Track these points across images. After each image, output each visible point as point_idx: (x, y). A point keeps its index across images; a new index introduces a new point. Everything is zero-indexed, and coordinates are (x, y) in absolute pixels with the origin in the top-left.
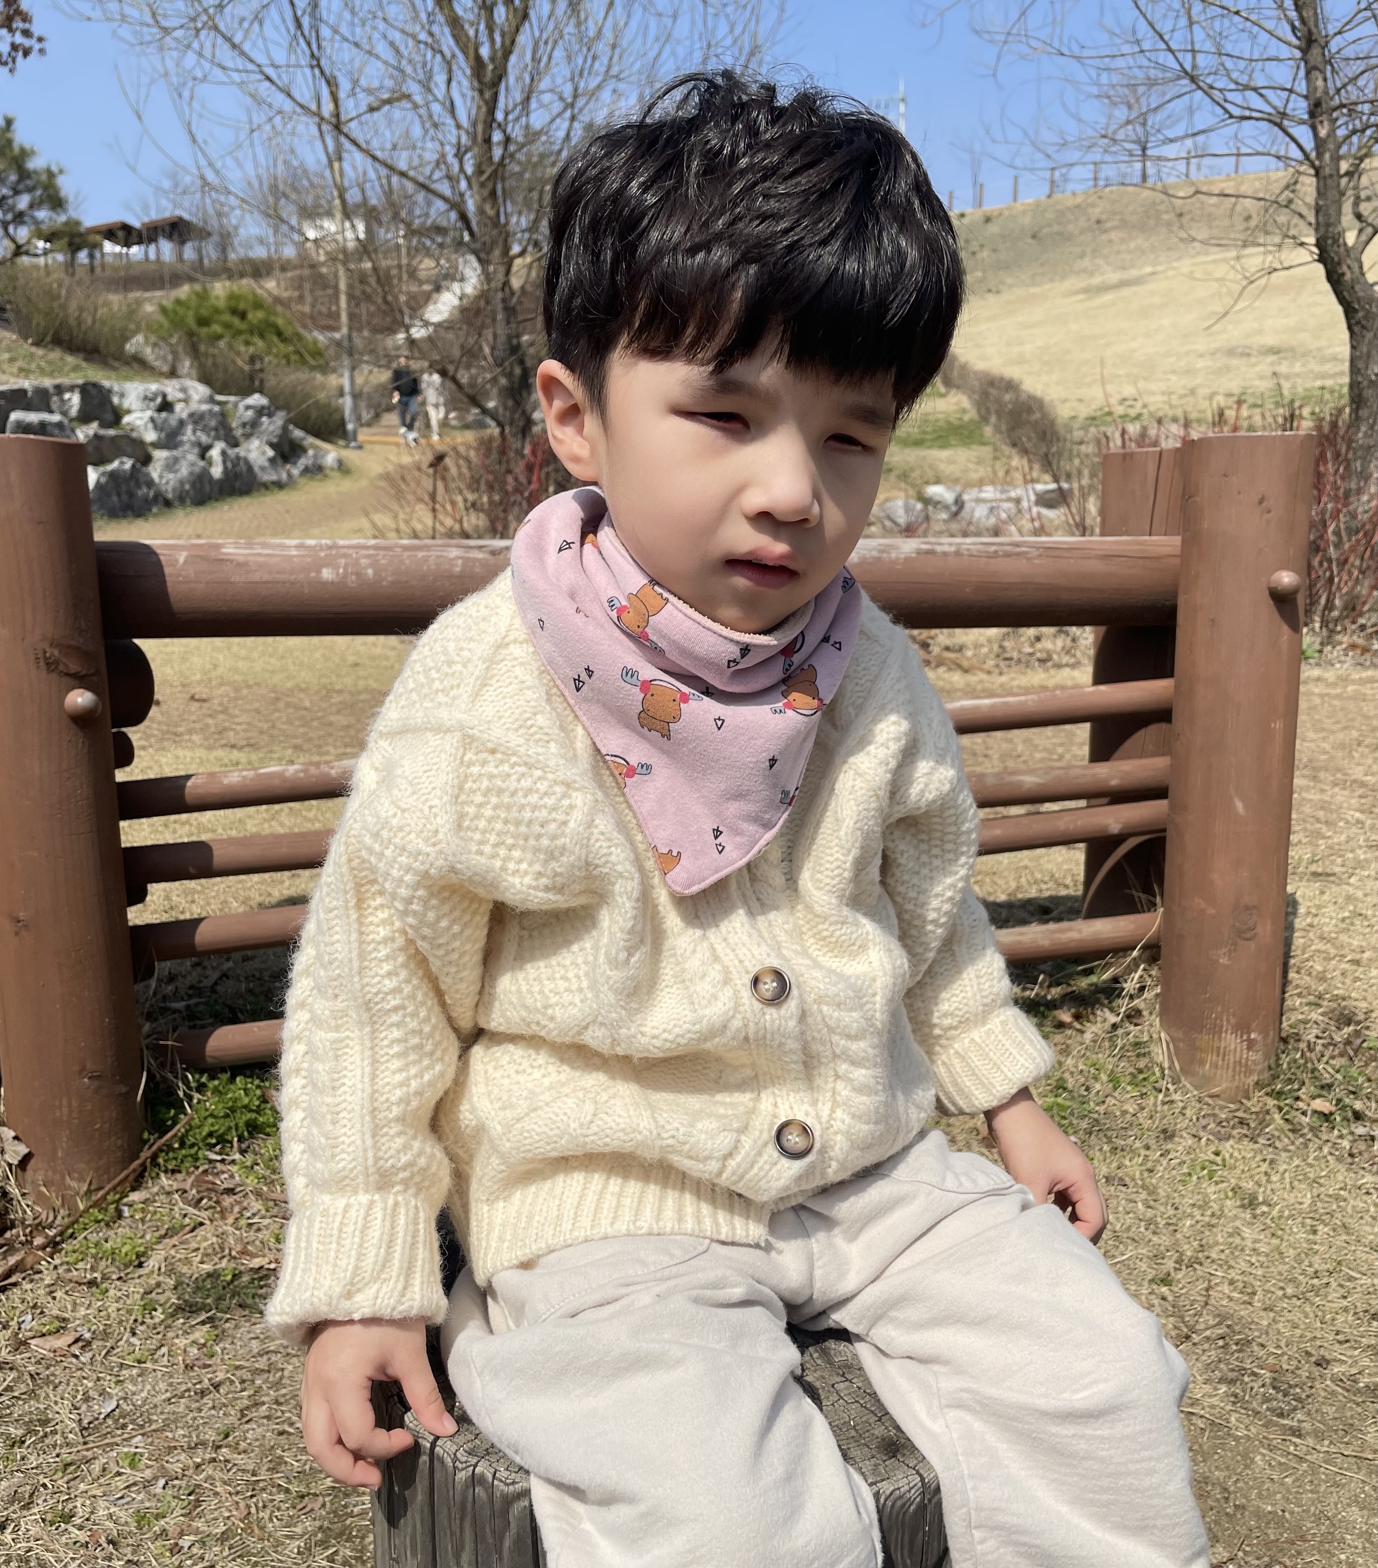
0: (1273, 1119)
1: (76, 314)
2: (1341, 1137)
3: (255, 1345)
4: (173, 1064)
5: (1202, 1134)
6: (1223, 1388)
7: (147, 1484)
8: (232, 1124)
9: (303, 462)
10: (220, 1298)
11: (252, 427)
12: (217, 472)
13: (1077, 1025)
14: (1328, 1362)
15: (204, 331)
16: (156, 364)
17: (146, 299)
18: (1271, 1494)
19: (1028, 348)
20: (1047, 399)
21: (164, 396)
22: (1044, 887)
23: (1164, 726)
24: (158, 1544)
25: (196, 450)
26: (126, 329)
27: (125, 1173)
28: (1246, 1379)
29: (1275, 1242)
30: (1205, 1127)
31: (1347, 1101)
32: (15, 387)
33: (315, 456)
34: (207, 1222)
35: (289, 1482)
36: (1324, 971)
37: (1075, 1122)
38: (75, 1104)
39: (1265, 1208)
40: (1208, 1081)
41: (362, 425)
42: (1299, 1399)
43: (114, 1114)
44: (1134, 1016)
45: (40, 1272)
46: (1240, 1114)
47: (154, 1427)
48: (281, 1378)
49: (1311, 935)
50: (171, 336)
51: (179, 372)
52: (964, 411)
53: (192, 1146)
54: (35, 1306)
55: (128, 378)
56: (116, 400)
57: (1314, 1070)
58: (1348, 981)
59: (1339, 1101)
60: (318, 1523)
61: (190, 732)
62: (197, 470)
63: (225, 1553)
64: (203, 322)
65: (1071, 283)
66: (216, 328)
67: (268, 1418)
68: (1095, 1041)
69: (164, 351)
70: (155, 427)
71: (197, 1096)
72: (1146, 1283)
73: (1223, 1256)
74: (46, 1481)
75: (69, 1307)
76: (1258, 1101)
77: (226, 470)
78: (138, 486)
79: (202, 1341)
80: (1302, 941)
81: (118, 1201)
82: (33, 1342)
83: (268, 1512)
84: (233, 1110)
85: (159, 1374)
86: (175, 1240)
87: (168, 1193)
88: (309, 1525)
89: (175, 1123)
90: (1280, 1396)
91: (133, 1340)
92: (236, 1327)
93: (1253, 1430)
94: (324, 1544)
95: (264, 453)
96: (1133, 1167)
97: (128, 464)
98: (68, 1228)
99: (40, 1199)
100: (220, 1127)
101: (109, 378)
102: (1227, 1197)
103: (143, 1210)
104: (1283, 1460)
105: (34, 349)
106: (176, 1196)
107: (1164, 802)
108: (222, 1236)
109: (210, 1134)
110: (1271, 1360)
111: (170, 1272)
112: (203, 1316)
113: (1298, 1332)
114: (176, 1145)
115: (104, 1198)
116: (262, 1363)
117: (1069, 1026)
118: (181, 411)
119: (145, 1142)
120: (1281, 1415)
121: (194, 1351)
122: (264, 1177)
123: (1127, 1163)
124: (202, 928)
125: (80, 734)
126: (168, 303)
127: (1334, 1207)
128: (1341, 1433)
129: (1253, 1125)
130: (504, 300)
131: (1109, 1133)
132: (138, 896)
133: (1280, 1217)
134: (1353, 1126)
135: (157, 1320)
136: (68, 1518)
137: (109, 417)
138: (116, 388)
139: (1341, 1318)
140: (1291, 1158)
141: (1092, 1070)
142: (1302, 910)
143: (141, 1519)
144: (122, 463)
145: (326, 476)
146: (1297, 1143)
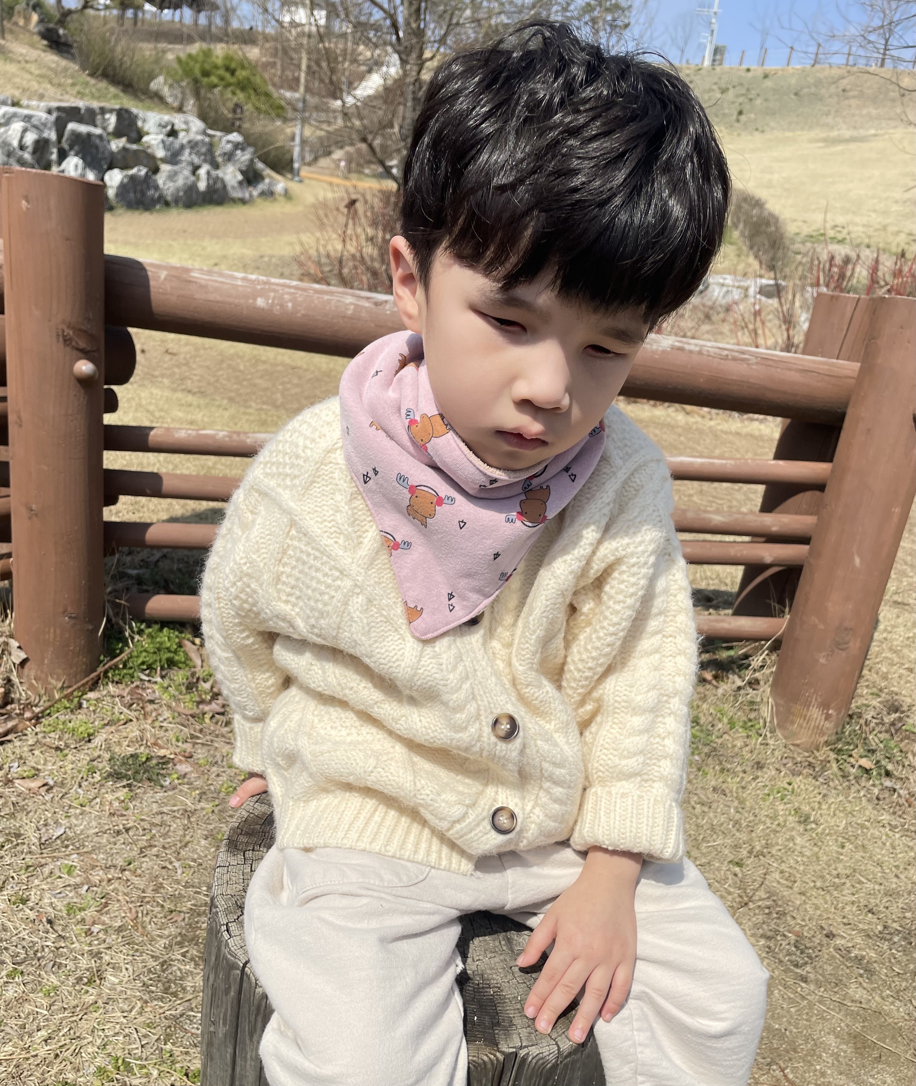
0: (831, 767)
1: (120, 57)
2: (874, 785)
3: (155, 807)
4: (124, 614)
5: (782, 769)
6: (762, 942)
7: (77, 887)
8: (158, 658)
9: (261, 187)
10: (137, 772)
12: (202, 186)
13: (714, 682)
14: (834, 936)
15: (205, 80)
16: (170, 100)
17: (169, 50)
18: (780, 1017)
21: (173, 125)
22: (711, 582)
23: (818, 493)
24: (78, 927)
25: (190, 168)
26: (153, 70)
27: (87, 679)
28: (779, 938)
29: (816, 849)
30: (785, 765)
31: (883, 763)
32: (73, 105)
33: (270, 184)
34: (135, 720)
35: (164, 901)
36: (887, 673)
37: (700, 747)
38: (58, 632)
39: (813, 826)
40: (794, 735)
41: (305, 164)
42: (810, 957)
43: (83, 642)
44: (754, 683)
45: (26, 735)
46: (810, 759)
47: (85, 850)
48: (169, 831)
49: (884, 646)
50: (182, 80)
51: (185, 109)
53: (131, 668)
54: (21, 758)
55: (149, 109)
57: (865, 739)
58: (902, 682)
59: (878, 762)
60: (179, 931)
62: (189, 183)
63: (120, 940)
64: (206, 74)
66: (214, 79)
67: (157, 856)
68: (724, 695)
69: (178, 92)
70: (164, 147)
71: (137, 637)
72: (726, 863)
73: (779, 854)
74: (14, 875)
75: (42, 762)
76: (825, 753)
77: (208, 186)
78: (148, 188)
79: (122, 798)
80: (877, 649)
81: (80, 697)
82: (17, 782)
83: (149, 917)
84: (159, 649)
85: (93, 816)
86: (113, 729)
87: (113, 697)
88: (172, 930)
89: (122, 651)
90: (798, 953)
91: (80, 790)
92: (145, 793)
93: (777, 973)
94: (181, 944)
95: (235, 176)
96: (732, 783)
97: (143, 171)
98: (46, 709)
99: (31, 687)
100: (150, 659)
101: (137, 107)
102: (790, 814)
103: (95, 705)
104: (792, 996)
105: (89, 79)
106: (117, 699)
107: (806, 547)
108: (143, 731)
109: (143, 663)
110: (797, 928)
111: (108, 749)
112: (125, 782)
113: (818, 912)
114: (121, 666)
115: (72, 693)
116: (157, 820)
117: (710, 683)
118: (183, 138)
119: (101, 662)
120: (797, 966)
121: (116, 804)
122: (174, 696)
123: (729, 780)
124: (151, 530)
125: (82, 391)
126: (183, 56)
127: (859, 832)
128: (833, 985)
129: (817, 769)
130: (414, 92)
131: (721, 758)
132: (111, 500)
133: (822, 833)
134: (883, 780)
135: (96, 780)
136: (24, 901)
137: (134, 135)
138: (141, 115)
139: (848, 908)
140: (838, 795)
141: (719, 715)
142: (881, 627)
143: (70, 909)
144: (139, 170)
145: (275, 199)
146: (844, 785)
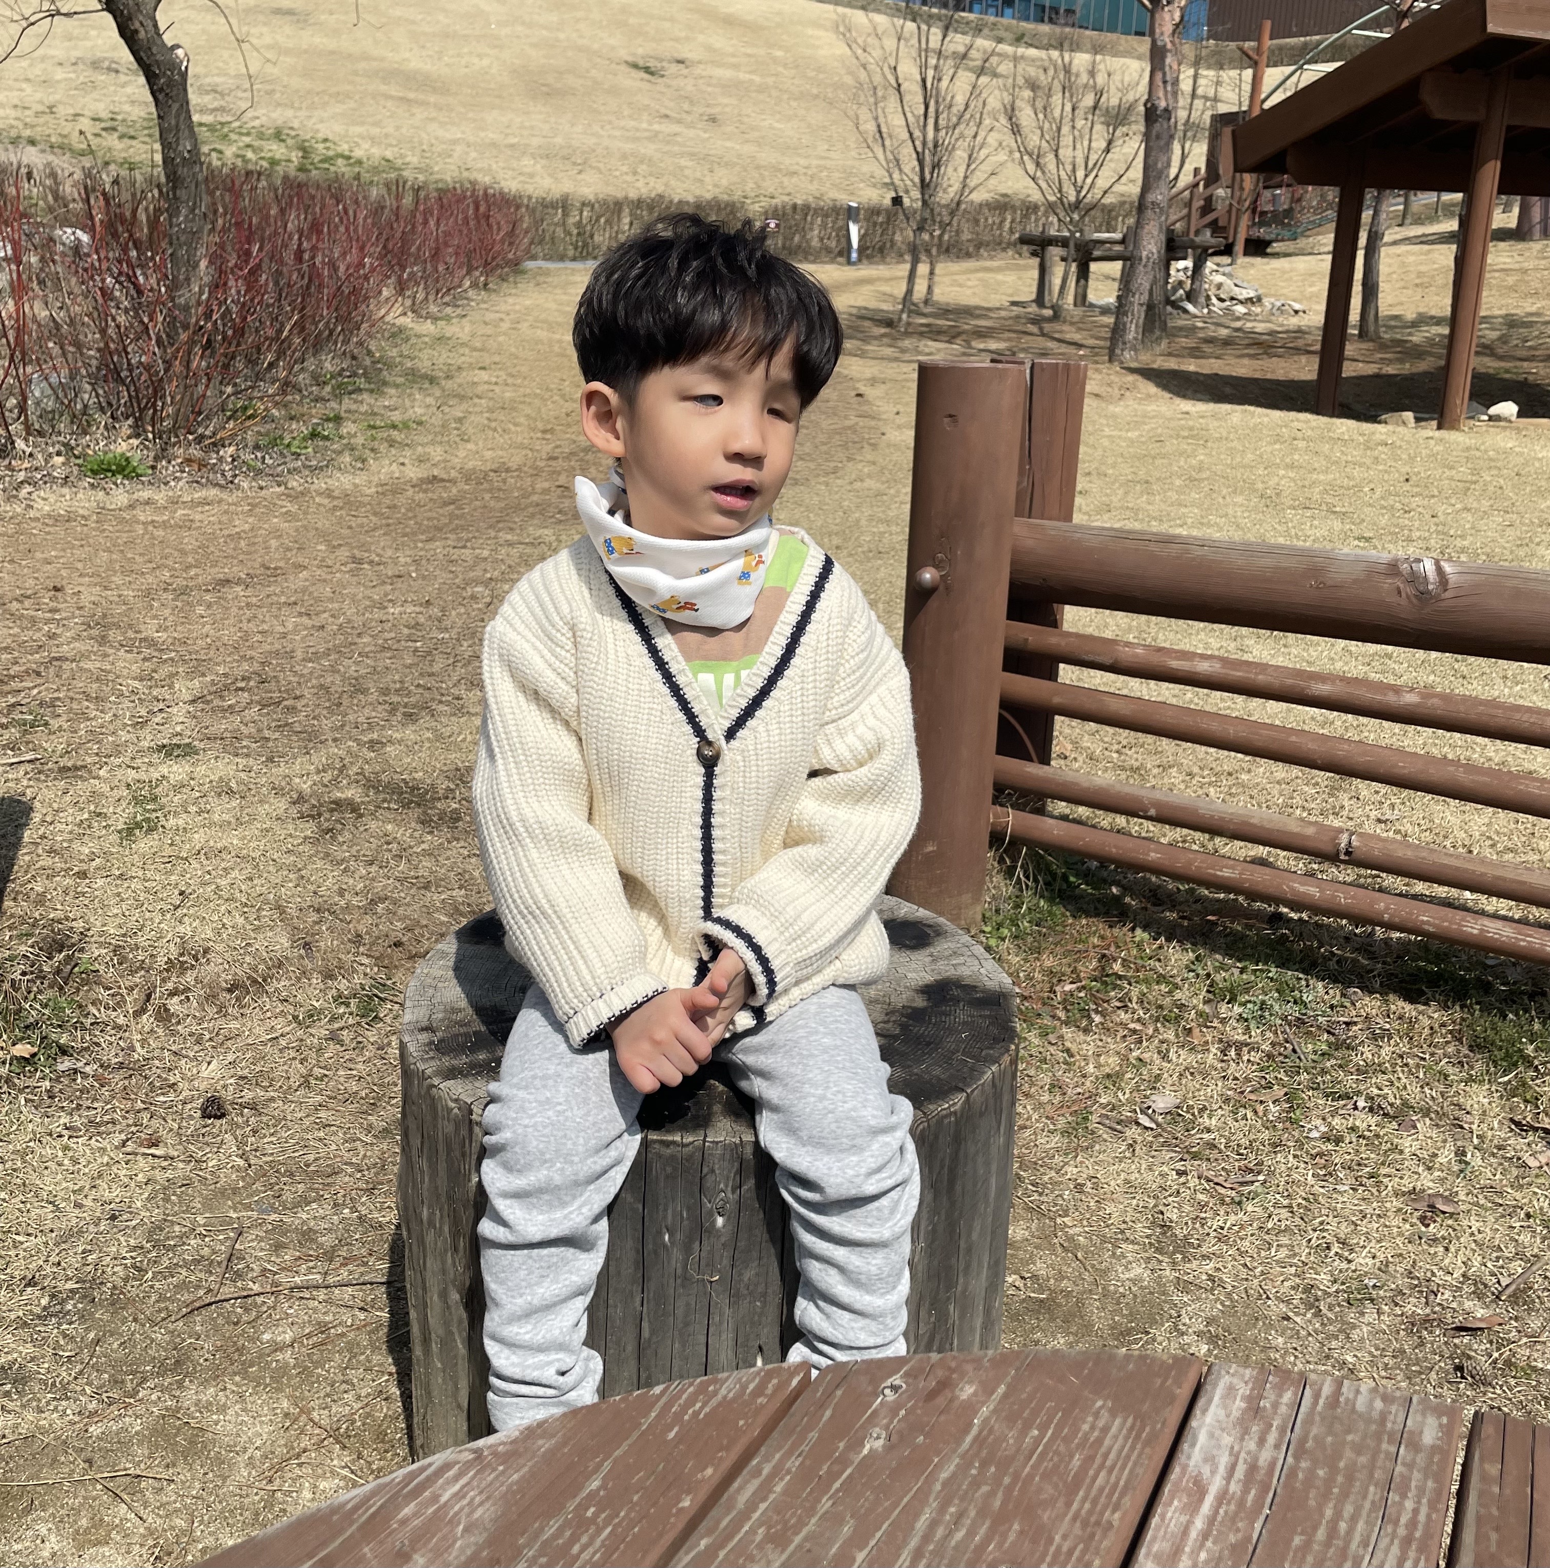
2: (42, 1078)
31: (52, 1037)
36: (43, 893)
49: (39, 849)
57: (19, 1011)
58: (68, 899)
59: (43, 1039)
134: (56, 1063)
142: (36, 817)
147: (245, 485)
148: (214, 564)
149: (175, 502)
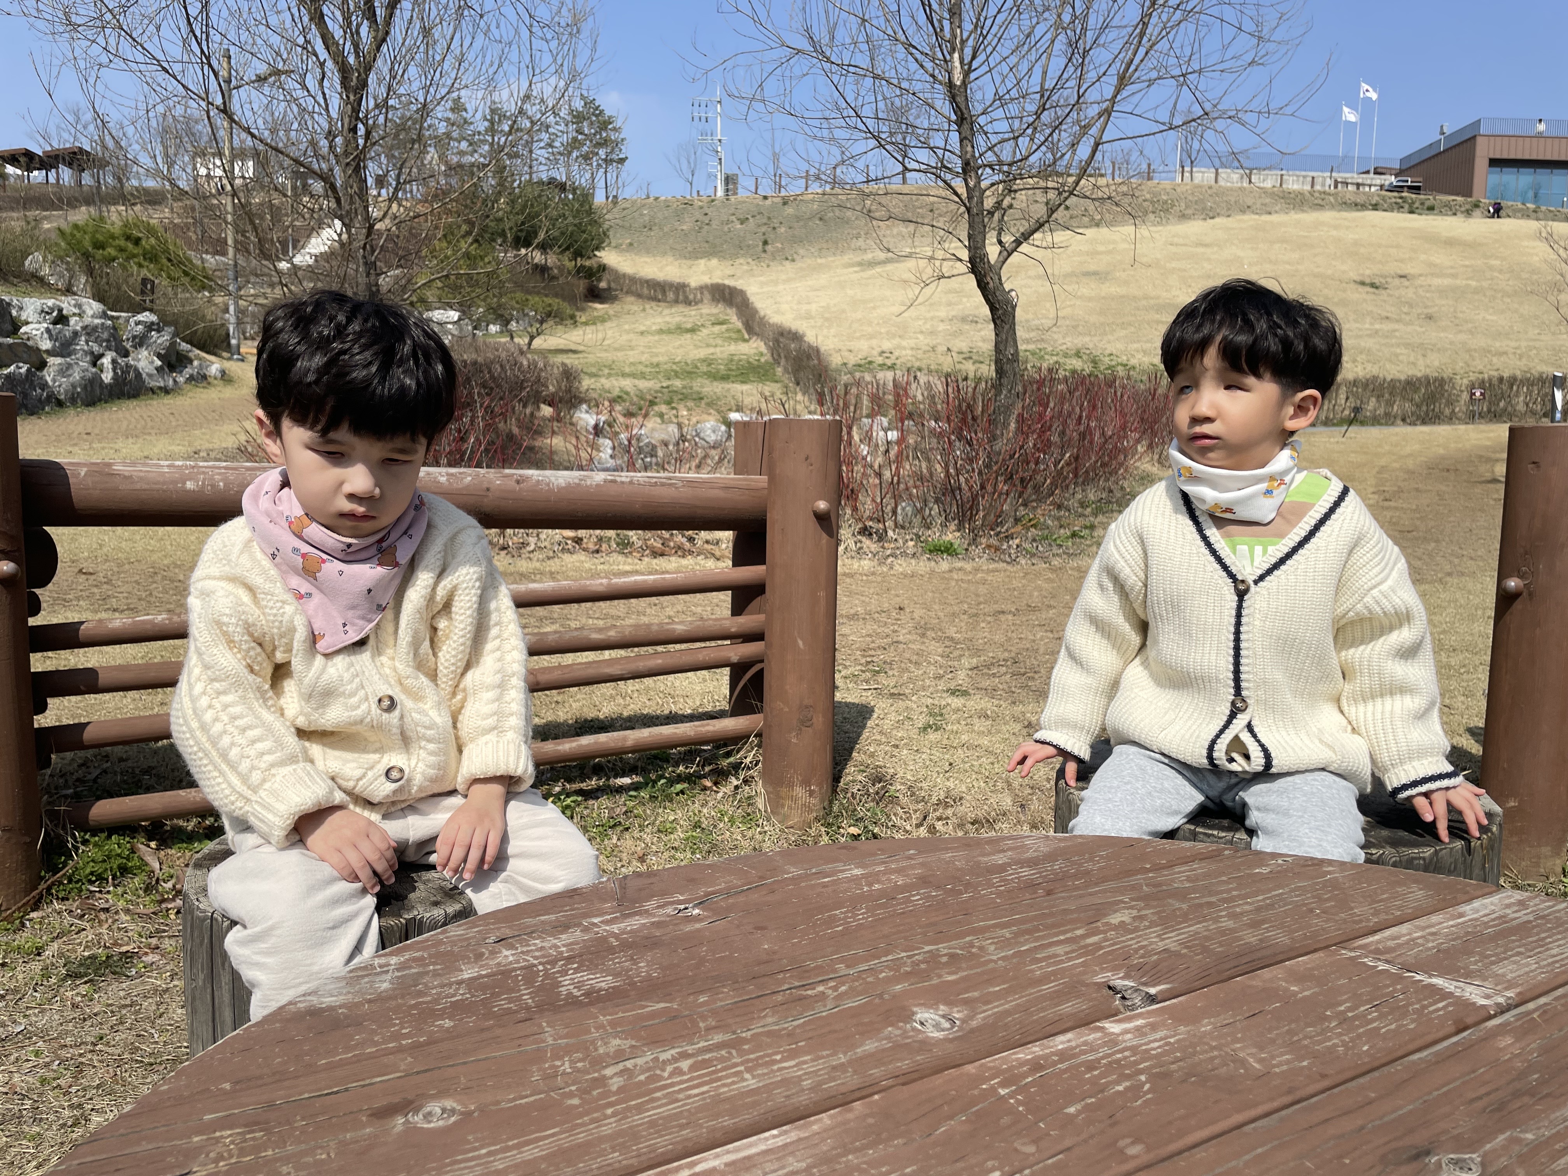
0: (823, 840)
3: (122, 993)
4: (64, 824)
7: (47, 1064)
8: (108, 867)
9: (188, 371)
10: (97, 969)
11: (140, 341)
12: (107, 377)
13: (715, 788)
15: (99, 253)
16: (52, 280)
17: (45, 218)
19: (814, 307)
20: (822, 349)
21: (60, 310)
24: (54, 1091)
25: (88, 358)
26: (25, 246)
27: (27, 898)
31: (870, 828)
33: (200, 366)
34: (88, 928)
40: (786, 818)
41: (246, 338)
43: (20, 857)
44: (748, 780)
47: (51, 1037)
49: (875, 730)
50: (68, 255)
51: (75, 289)
52: (762, 354)
53: (78, 881)
55: (26, 294)
56: (14, 313)
57: (852, 810)
58: (887, 757)
59: (865, 828)
61: (78, 599)
62: (89, 375)
64: (99, 245)
65: (849, 257)
66: (111, 251)
68: (723, 797)
69: (62, 269)
70: (50, 337)
71: (82, 848)
76: (815, 829)
77: (115, 376)
78: (33, 387)
79: (84, 992)
81: (22, 918)
84: (108, 858)
85: (54, 1011)
86: (64, 939)
87: (60, 912)
89: (65, 864)
91: (35, 994)
92: (109, 984)
95: (152, 362)
97: (24, 369)
100: (98, 868)
101: (9, 294)
103: (40, 923)
106: (65, 914)
107: (762, 643)
108: (99, 935)
109: (92, 873)
111: (61, 957)
112: (85, 979)
114: (66, 881)
116: (126, 1002)
117: (710, 789)
118: (75, 323)
119: (42, 878)
121: (78, 998)
122: (132, 901)
124: (89, 728)
126: (64, 226)
132: (42, 708)
135: (52, 983)
137: (7, 327)
138: (15, 302)
141: (719, 815)
143: (43, 1081)
144: (18, 368)
145: (209, 384)
147: (1023, 562)
148: (996, 602)
149: (977, 570)
